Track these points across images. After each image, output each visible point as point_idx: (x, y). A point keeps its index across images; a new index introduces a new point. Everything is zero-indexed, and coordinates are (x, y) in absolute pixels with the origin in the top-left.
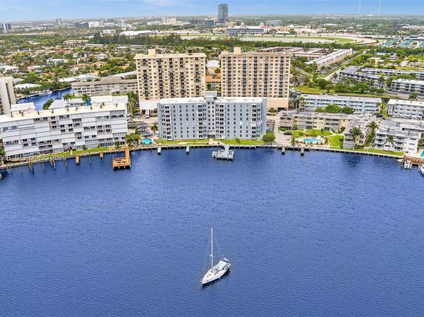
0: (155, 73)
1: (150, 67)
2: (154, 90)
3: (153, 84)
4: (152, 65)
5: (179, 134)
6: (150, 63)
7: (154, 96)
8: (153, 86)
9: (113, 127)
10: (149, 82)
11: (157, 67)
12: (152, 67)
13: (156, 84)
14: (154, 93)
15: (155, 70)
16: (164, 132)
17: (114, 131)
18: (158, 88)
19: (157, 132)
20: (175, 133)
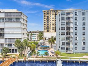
0: (53, 18)
1: (51, 15)
2: (52, 27)
3: (52, 24)
4: (52, 14)
5: (80, 46)
6: (50, 13)
7: (52, 31)
8: (52, 25)
9: (6, 31)
10: (49, 23)
11: (54, 15)
12: (52, 15)
13: (53, 24)
14: (52, 29)
15: (53, 17)
16: (63, 43)
17: (6, 36)
18: (54, 27)
19: (55, 45)
20: (76, 44)
